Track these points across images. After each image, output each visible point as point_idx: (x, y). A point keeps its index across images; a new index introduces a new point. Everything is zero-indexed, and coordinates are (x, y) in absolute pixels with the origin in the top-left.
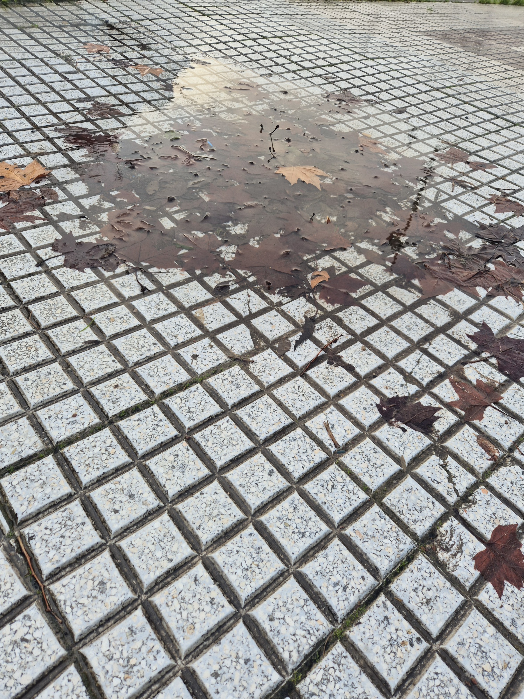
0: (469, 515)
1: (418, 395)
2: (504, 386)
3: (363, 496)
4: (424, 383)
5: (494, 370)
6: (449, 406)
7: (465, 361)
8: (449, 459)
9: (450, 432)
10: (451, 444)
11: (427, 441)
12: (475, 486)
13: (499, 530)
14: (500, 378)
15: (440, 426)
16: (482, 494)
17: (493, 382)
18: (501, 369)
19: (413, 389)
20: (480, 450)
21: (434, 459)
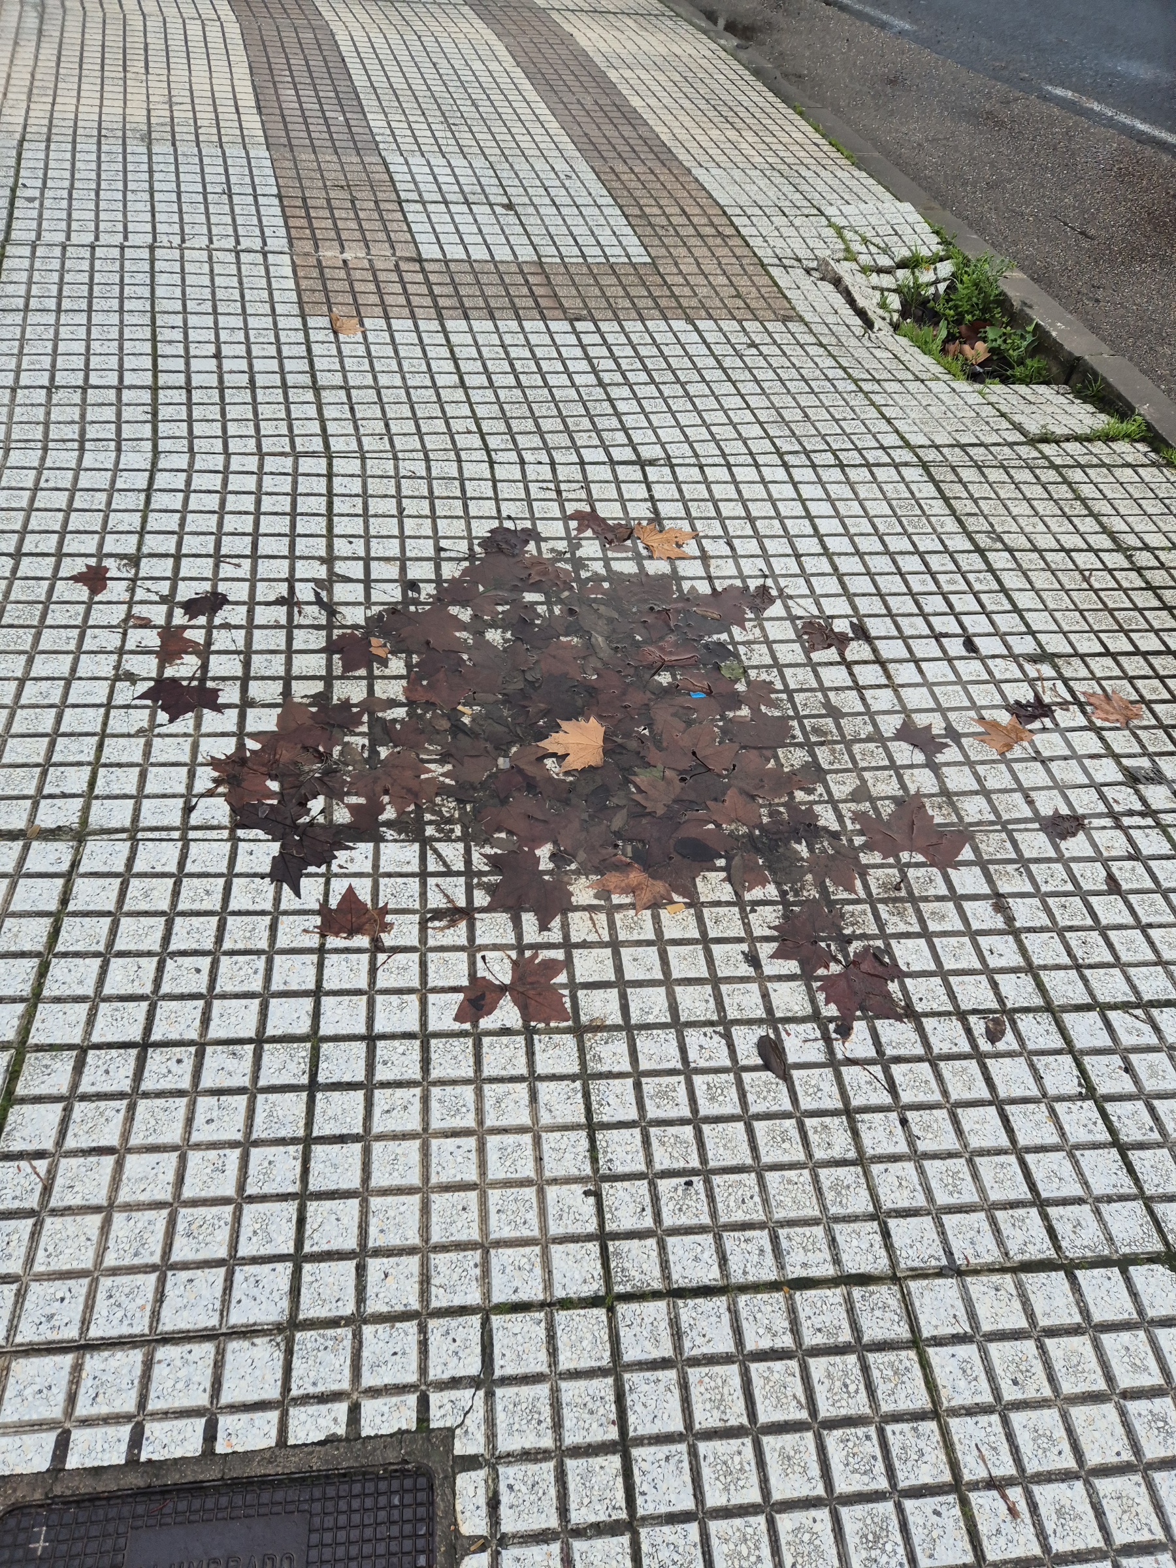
0: (125, 584)
1: (210, 621)
2: (161, 668)
3: (184, 551)
4: (215, 632)
5: (178, 675)
6: (185, 627)
7: (204, 667)
8: (157, 598)
9: (170, 615)
10: (164, 608)
11: (178, 599)
12: (132, 598)
13: (105, 587)
14: (169, 672)
15: (178, 612)
16: (126, 596)
17: (171, 665)
18: (174, 681)
19: (217, 621)
20: (144, 615)
21: (166, 592)
